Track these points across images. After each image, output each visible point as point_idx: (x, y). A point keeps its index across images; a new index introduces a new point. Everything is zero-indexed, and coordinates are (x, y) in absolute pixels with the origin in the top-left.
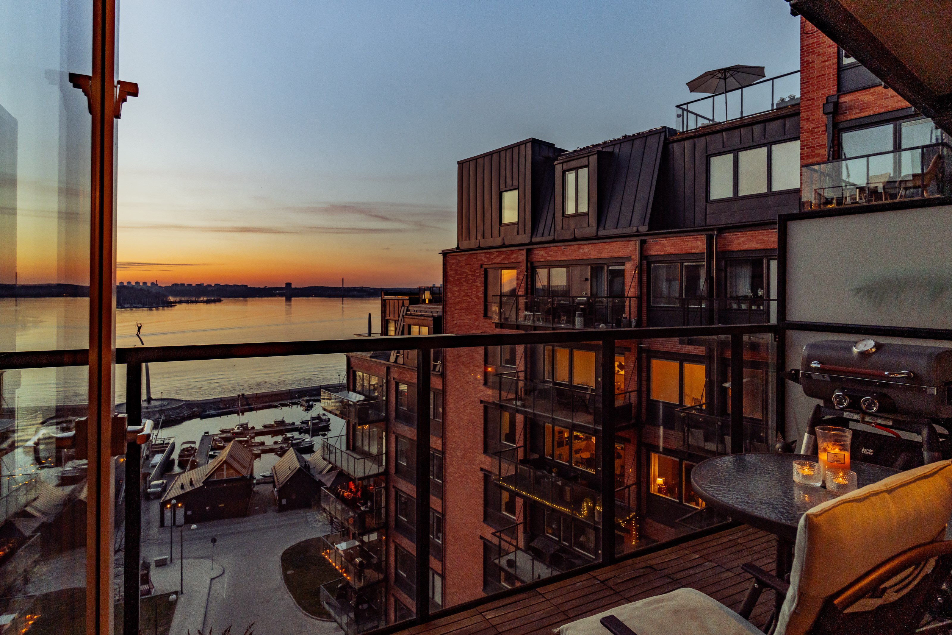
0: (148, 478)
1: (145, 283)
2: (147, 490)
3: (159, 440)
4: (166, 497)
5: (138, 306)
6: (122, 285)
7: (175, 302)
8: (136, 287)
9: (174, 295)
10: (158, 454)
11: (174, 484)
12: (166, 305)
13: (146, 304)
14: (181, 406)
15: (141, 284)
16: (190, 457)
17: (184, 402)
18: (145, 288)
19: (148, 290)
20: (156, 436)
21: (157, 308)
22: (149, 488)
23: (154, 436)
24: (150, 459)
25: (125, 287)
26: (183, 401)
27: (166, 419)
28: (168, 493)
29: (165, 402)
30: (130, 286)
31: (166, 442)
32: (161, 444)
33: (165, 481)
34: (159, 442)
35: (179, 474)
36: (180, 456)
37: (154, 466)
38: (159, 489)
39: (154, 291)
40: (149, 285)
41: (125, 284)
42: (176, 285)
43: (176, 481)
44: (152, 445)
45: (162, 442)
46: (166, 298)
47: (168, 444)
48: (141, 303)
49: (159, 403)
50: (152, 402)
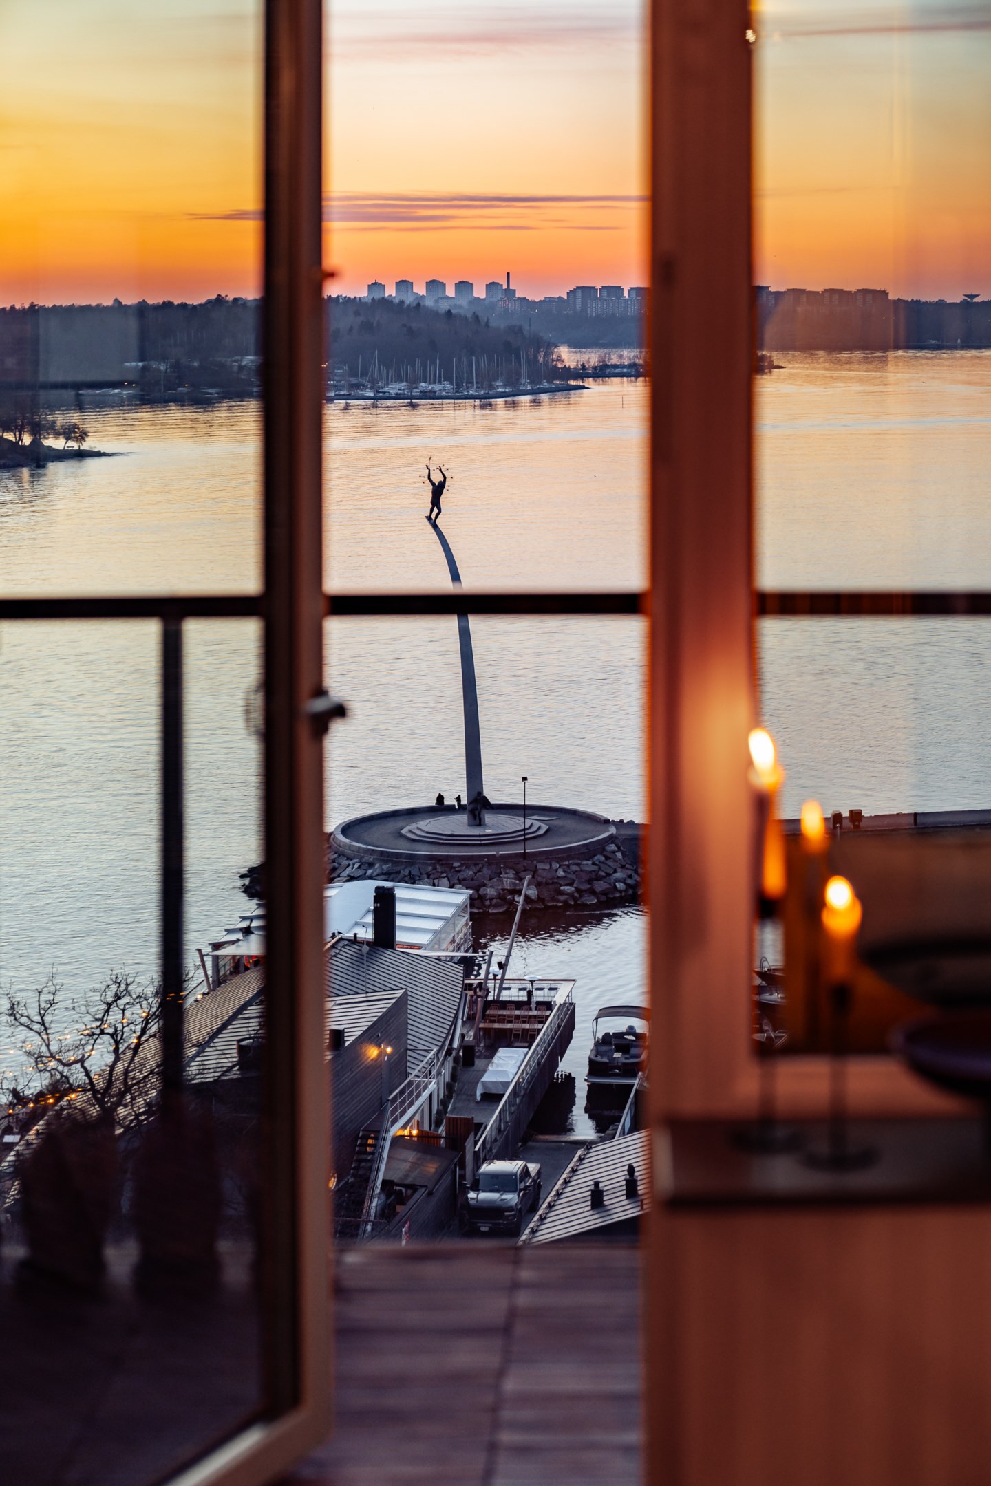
0: (469, 1144)
1: (463, 286)
2: (465, 1191)
3: (515, 986)
4: (534, 1232)
5: (437, 387)
6: (377, 296)
7: (582, 373)
8: (429, 303)
9: (577, 344)
10: (510, 1045)
11: (566, 1182)
12: (546, 385)
13: (469, 382)
14: (600, 846)
15: (450, 292)
16: (634, 1076)
17: (613, 830)
18: (463, 306)
19: (478, 318)
20: (502, 966)
21: (511, 397)
22: (476, 1187)
23: (494, 968)
24: (479, 1063)
25: (388, 302)
26: (607, 822)
27: (540, 899)
28: (542, 1219)
29: (537, 824)
30: (408, 298)
31: (538, 996)
32: (519, 1005)
33: (533, 1168)
34: (514, 994)
35: (588, 1145)
36: (595, 1068)
37: (491, 1098)
38: (511, 1198)
39: (498, 320)
40: (480, 292)
42: (586, 291)
43: (574, 1171)
44: (488, 1005)
45: (523, 996)
46: (547, 355)
47: (548, 1005)
49: (512, 824)
50: (489, 818)
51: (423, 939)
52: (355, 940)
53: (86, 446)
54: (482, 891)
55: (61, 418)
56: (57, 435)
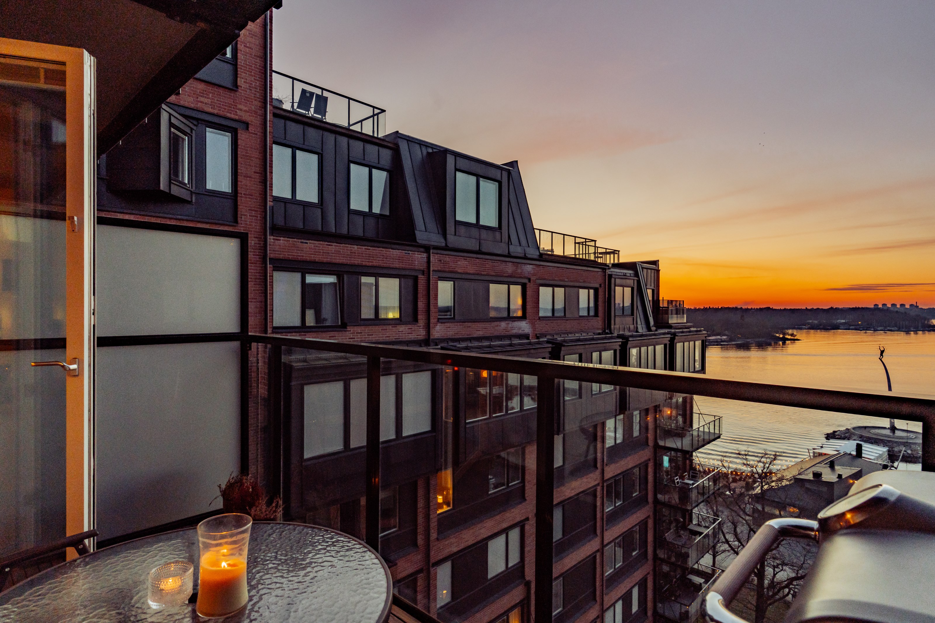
1: (902, 305)
5: (893, 329)
6: (876, 307)
8: (892, 309)
12: (927, 329)
13: (903, 328)
15: (898, 306)
18: (902, 311)
19: (905, 313)
21: (916, 332)
25: (879, 309)
30: (885, 308)
39: (913, 313)
40: (907, 306)
41: (880, 306)
46: (928, 321)
48: (896, 326)
49: (904, 434)
50: (896, 432)
51: (872, 458)
52: (850, 454)
53: (795, 338)
54: (893, 449)
55: (790, 331)
56: (789, 335)
